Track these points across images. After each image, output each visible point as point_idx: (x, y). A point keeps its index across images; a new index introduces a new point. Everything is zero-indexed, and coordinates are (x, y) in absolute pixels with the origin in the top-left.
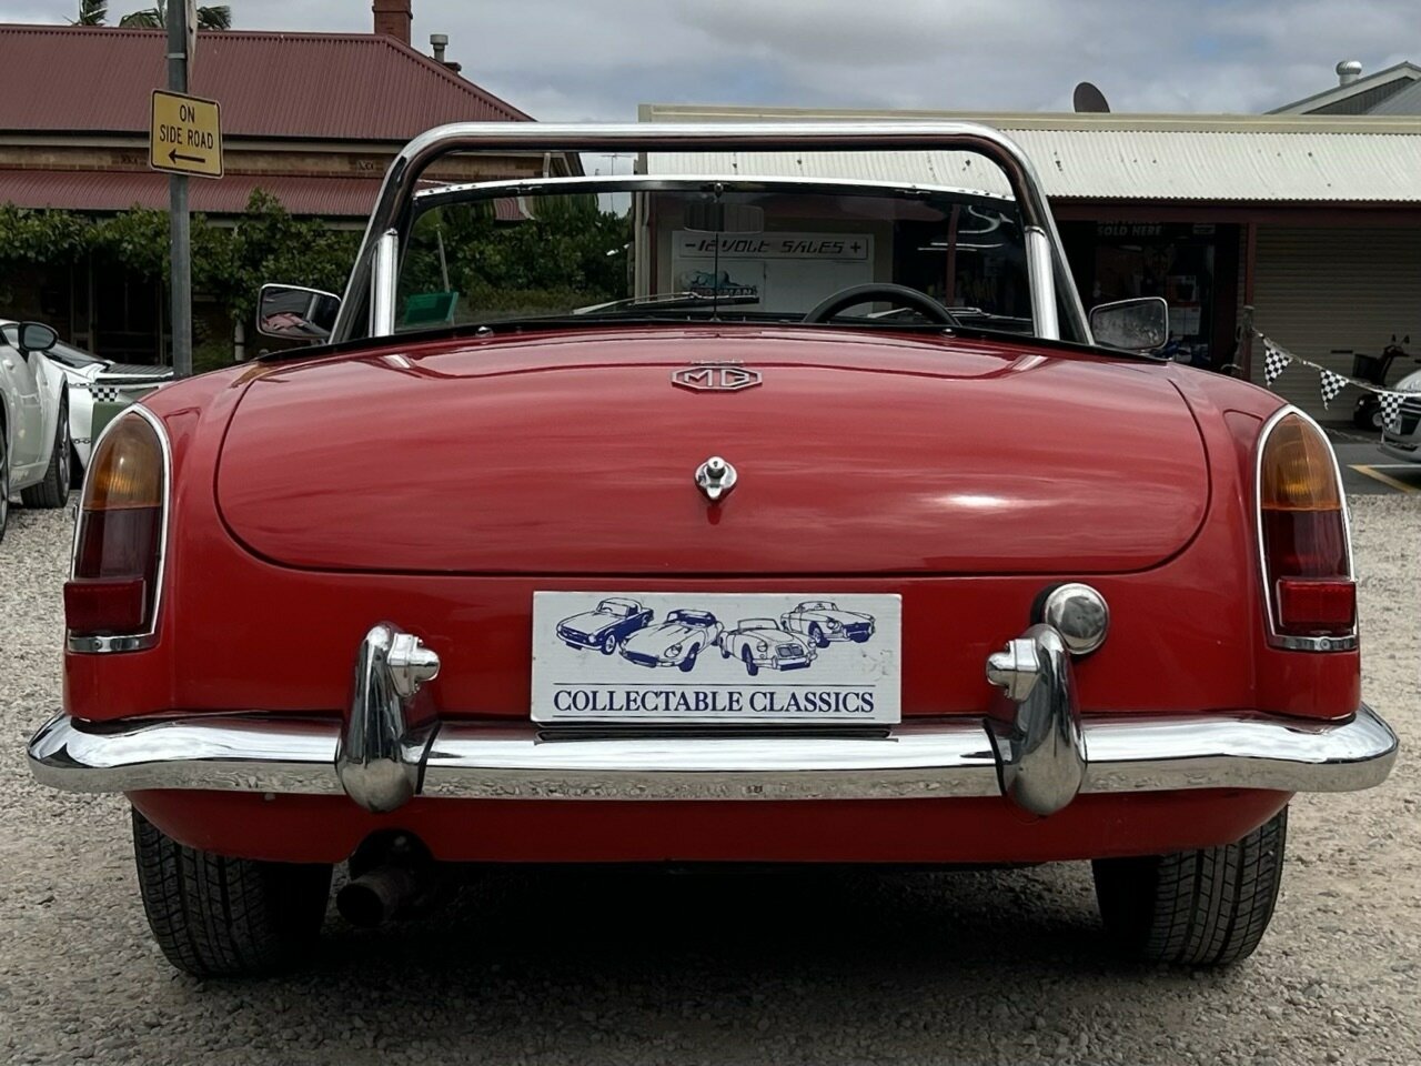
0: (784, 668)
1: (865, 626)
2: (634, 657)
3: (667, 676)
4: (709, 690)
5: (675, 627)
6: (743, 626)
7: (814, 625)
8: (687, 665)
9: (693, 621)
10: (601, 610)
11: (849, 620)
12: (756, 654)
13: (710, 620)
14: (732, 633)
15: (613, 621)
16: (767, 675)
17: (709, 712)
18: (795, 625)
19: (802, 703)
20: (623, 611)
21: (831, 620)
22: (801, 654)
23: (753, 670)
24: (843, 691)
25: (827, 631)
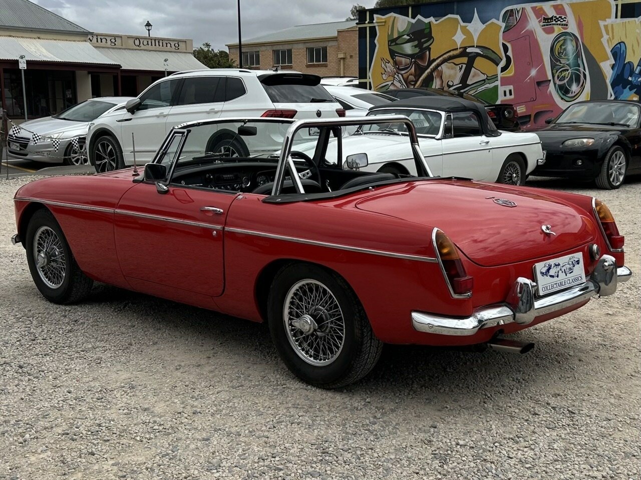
0: (570, 273)
2: (551, 276)
6: (564, 264)
8: (558, 277)
9: (557, 265)
13: (559, 265)
20: (547, 265)
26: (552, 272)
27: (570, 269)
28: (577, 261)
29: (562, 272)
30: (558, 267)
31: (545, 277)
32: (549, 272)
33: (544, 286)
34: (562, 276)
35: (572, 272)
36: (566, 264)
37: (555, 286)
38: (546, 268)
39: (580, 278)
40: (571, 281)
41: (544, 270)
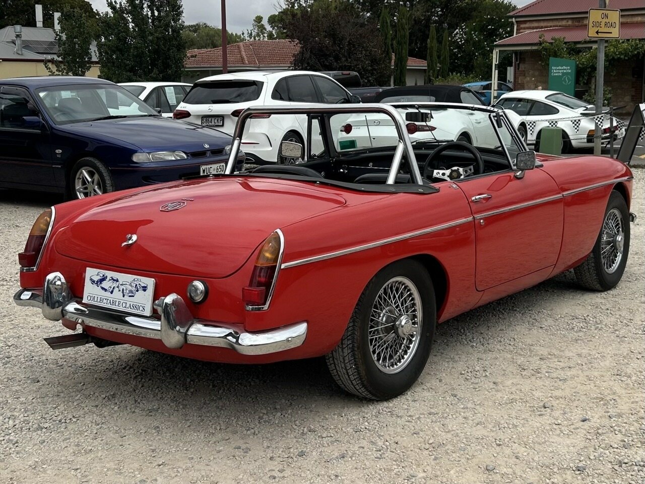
0: (130, 296)
1: (146, 287)
2: (103, 288)
3: (108, 294)
4: (115, 300)
5: (111, 281)
6: (124, 283)
7: (136, 285)
8: (112, 292)
9: (114, 280)
10: (98, 275)
11: (143, 285)
12: (125, 292)
13: (117, 281)
14: (121, 285)
15: (100, 278)
16: (126, 297)
17: (114, 306)
18: (133, 284)
19: (132, 307)
20: (102, 275)
21: (140, 284)
22: (133, 293)
23: (124, 296)
24: (140, 305)
25: (139, 287)
26: (105, 284)
27: (131, 291)
28: (143, 287)
29: (119, 291)
30: (115, 282)
31: (95, 286)
32: (101, 283)
33: (91, 295)
34: (117, 295)
35: (133, 296)
36: (128, 284)
37: (105, 301)
38: (99, 278)
39: (141, 308)
40: (128, 306)
41: (96, 278)
